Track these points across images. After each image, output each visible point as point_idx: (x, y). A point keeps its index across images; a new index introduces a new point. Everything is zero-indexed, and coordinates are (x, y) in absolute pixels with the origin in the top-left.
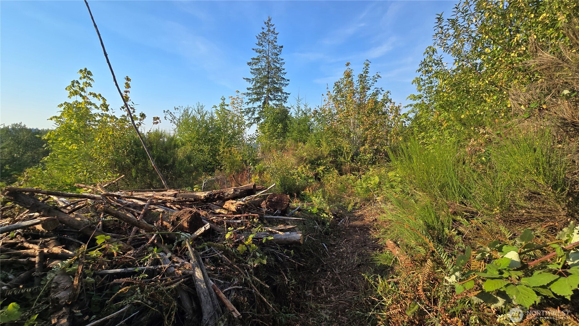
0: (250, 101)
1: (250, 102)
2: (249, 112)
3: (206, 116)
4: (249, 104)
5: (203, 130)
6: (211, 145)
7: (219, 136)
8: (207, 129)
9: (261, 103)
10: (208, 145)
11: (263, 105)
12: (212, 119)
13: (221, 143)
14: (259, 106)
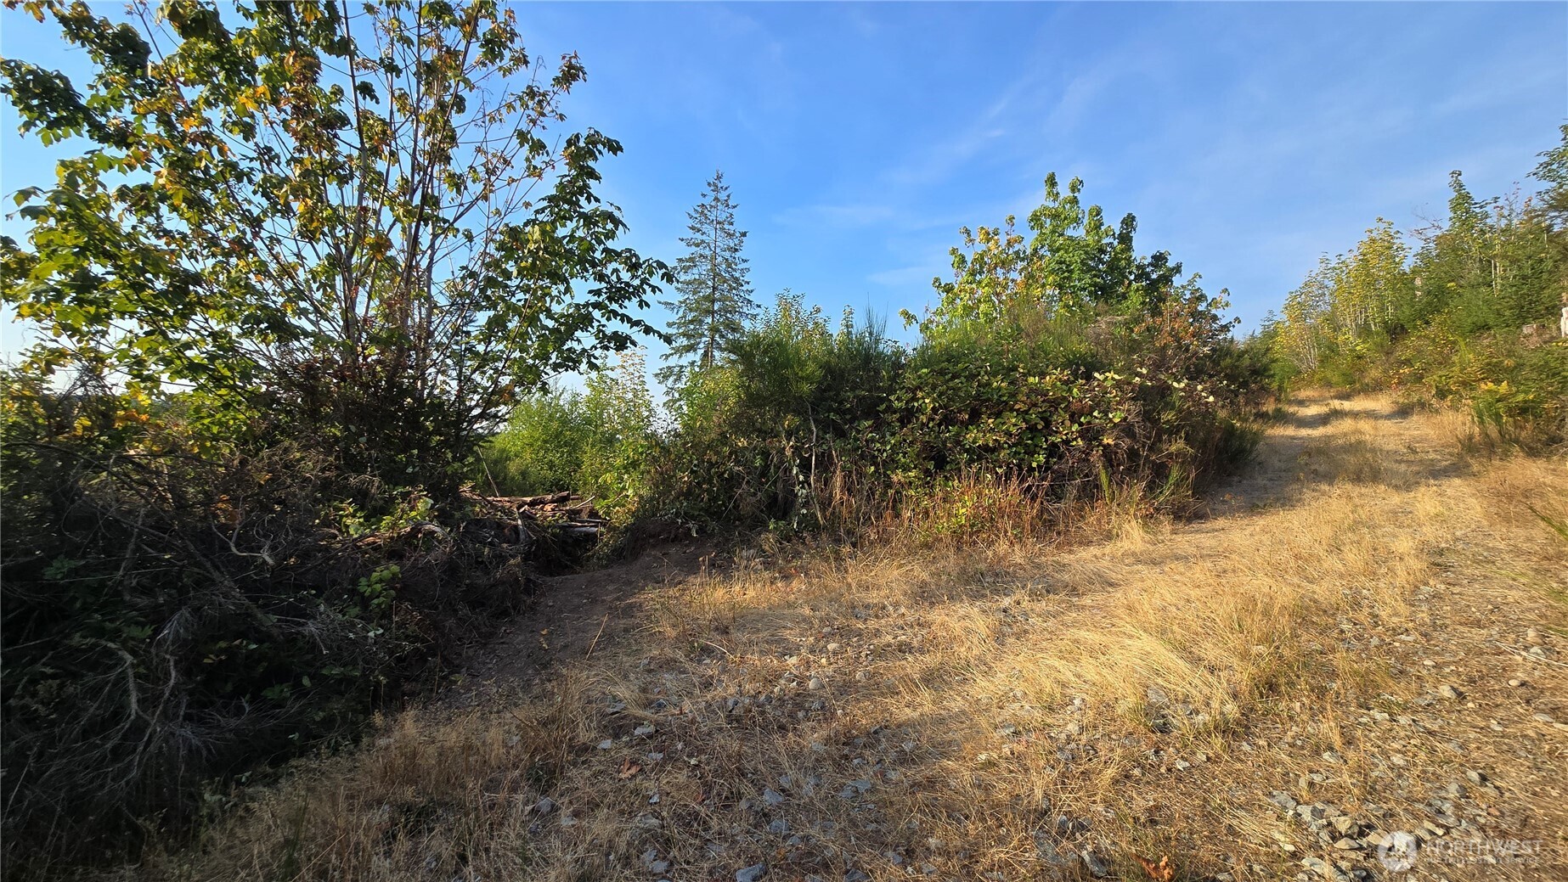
0: (673, 352)
2: (669, 376)
3: (563, 397)
4: (670, 358)
5: (555, 425)
6: (570, 454)
7: (584, 436)
8: (564, 421)
9: (696, 356)
10: (563, 453)
11: (702, 360)
12: (575, 403)
13: (587, 449)
14: (693, 363)
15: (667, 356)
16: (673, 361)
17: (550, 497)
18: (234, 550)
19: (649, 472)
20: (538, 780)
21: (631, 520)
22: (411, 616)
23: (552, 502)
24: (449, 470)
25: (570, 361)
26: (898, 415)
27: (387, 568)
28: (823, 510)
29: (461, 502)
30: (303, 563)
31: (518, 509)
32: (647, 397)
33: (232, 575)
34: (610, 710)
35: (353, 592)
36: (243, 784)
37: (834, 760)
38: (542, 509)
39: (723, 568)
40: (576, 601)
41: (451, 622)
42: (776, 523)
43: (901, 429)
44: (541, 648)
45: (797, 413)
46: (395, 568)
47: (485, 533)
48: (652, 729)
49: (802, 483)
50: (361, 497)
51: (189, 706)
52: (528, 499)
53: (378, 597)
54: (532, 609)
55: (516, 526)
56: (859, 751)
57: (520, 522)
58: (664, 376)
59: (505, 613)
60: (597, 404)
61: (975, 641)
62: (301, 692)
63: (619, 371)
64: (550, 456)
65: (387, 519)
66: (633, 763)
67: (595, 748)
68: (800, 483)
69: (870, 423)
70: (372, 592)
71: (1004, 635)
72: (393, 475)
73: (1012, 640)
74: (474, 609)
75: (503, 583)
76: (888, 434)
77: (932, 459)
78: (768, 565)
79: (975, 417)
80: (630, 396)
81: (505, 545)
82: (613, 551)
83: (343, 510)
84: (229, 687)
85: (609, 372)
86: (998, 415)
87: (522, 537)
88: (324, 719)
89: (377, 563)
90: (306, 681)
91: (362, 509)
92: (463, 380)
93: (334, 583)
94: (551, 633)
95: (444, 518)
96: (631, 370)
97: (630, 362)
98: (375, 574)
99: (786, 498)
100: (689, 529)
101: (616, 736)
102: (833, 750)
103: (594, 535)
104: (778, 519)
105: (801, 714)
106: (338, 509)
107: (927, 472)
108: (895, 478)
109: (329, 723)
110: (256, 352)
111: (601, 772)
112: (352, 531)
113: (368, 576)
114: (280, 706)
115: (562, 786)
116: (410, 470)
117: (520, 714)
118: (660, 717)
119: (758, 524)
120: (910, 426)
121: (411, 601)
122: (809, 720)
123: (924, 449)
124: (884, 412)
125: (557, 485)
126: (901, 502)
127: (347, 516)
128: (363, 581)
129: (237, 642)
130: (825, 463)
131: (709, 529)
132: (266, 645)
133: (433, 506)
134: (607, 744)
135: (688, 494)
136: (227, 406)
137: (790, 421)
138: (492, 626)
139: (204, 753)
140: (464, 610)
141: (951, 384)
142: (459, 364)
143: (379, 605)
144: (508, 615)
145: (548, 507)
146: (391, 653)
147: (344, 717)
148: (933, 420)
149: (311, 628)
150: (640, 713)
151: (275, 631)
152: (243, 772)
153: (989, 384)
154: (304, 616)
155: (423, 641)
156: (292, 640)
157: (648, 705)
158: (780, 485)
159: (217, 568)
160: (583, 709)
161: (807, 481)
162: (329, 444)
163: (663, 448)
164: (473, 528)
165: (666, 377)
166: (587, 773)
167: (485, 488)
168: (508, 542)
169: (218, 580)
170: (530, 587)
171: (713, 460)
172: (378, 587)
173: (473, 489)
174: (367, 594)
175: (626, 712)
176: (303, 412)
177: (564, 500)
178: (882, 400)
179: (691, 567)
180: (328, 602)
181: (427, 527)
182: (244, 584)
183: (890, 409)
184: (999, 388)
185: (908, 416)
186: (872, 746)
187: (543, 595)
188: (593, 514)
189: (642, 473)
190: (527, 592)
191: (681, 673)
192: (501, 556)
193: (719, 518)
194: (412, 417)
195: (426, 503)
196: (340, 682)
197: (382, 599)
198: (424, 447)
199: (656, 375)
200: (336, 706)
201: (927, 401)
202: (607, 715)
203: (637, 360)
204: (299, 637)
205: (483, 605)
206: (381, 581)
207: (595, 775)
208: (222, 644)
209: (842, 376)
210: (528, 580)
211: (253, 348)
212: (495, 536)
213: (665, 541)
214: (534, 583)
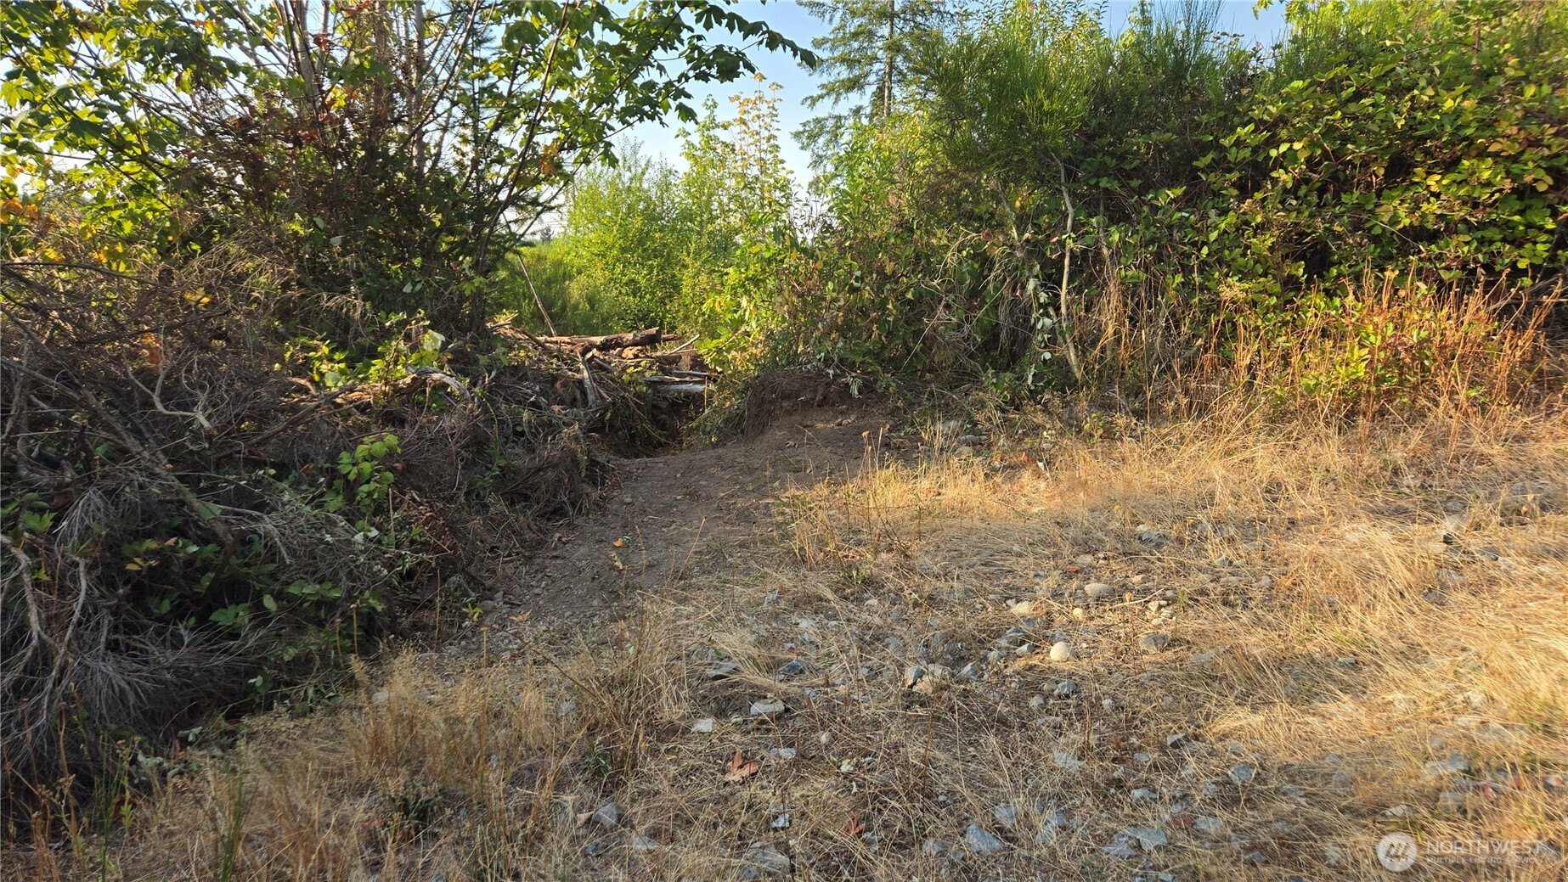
0: (824, 91)
1: (822, 97)
2: (818, 135)
3: (646, 176)
4: (818, 104)
5: (637, 222)
6: (662, 268)
7: (683, 241)
8: (651, 216)
9: (863, 99)
10: (651, 268)
11: (873, 104)
12: (665, 186)
13: (688, 261)
14: (857, 111)
15: (814, 101)
16: (824, 109)
17: (630, 336)
18: (160, 407)
19: (780, 291)
20: (598, 772)
21: (753, 371)
22: (418, 511)
23: (635, 344)
24: (468, 289)
25: (646, 105)
26: (1234, 176)
27: (381, 439)
28: (1083, 353)
29: (489, 340)
30: (260, 429)
31: (583, 354)
32: (782, 174)
33: (160, 442)
34: (711, 672)
35: (333, 474)
36: (191, 744)
37: (1095, 786)
38: (620, 355)
39: (906, 451)
40: (667, 498)
41: (477, 522)
42: (996, 375)
43: (1241, 200)
44: (613, 568)
45: (1039, 180)
46: (391, 439)
47: (526, 388)
48: (780, 707)
49: (1044, 306)
50: (340, 332)
51: (115, 629)
52: (598, 340)
53: (368, 482)
54: (600, 507)
55: (581, 382)
56: (1143, 775)
57: (586, 374)
58: (808, 135)
59: (559, 512)
60: (699, 184)
61: (1383, 593)
62: (261, 617)
63: (735, 129)
64: (631, 273)
65: (378, 364)
66: (746, 759)
67: (686, 730)
68: (1040, 306)
69: (1179, 191)
70: (359, 474)
71: (1443, 586)
72: (384, 298)
73: (1462, 596)
74: (512, 503)
75: (555, 466)
76: (1212, 213)
77: (1302, 257)
78: (981, 445)
79: (1399, 170)
80: (754, 171)
81: (556, 408)
82: (726, 421)
83: (315, 349)
84: (166, 606)
85: (719, 133)
86: (1451, 165)
87: (591, 397)
88: (296, 660)
89: (365, 430)
90: (269, 603)
91: (341, 347)
92: (483, 142)
93: (306, 458)
94: (626, 545)
95: (461, 364)
96: (754, 126)
97: (754, 113)
98: (361, 448)
99: (1013, 333)
100: (847, 385)
101: (720, 714)
102: (1095, 768)
103: (700, 395)
104: (999, 369)
105: (1035, 702)
106: (306, 348)
107: (1291, 283)
108: (1226, 294)
109: (302, 665)
110: (177, 106)
111: (695, 769)
112: (329, 383)
113: (352, 450)
114: (235, 636)
115: (632, 786)
116: (408, 289)
117: (573, 667)
118: (793, 687)
119: (963, 377)
120: (1258, 196)
121: (419, 489)
122: (1049, 712)
123: (1285, 240)
124: (1210, 168)
125: (644, 318)
126: (1235, 337)
127: (320, 359)
128: (345, 457)
129: (171, 541)
130: (1087, 267)
131: (880, 387)
132: (211, 547)
133: (445, 345)
134: (705, 725)
135: (844, 330)
136: (138, 190)
137: (1024, 197)
138: (540, 530)
139: (132, 699)
140: (498, 506)
141: (1352, 108)
142: (473, 112)
143: (369, 494)
144: (565, 515)
145: (629, 353)
146: (390, 566)
147: (324, 655)
148: (1307, 181)
149: (268, 525)
150: (761, 680)
151: (220, 528)
152: (190, 726)
153: (1433, 106)
154: (261, 507)
155: (437, 549)
156: (244, 541)
157: (772, 667)
158: (1003, 311)
159: (137, 432)
160: (669, 668)
161: (1054, 302)
162: (287, 248)
163: (804, 251)
164: (507, 380)
165: (813, 137)
166: (673, 770)
167: (532, 322)
168: (561, 403)
169: (134, 450)
170: (596, 473)
171: (888, 270)
172: (367, 467)
173: (516, 322)
174: (352, 477)
175: (736, 678)
176: (246, 197)
177: (652, 341)
178: (1204, 148)
179: (848, 448)
180: (295, 485)
181: (436, 376)
182: (175, 457)
183: (1221, 165)
184: (1458, 113)
185: (1255, 175)
186: (1171, 769)
187: (616, 486)
188: (697, 362)
189: (771, 294)
190: (592, 480)
191: (828, 618)
192: (550, 424)
193: (897, 368)
194: (408, 206)
195: (435, 340)
196: (319, 604)
197: (373, 485)
198: (429, 253)
199: (797, 135)
200: (313, 640)
201: (1297, 146)
202: (708, 678)
203: (764, 109)
204: (256, 537)
205: (527, 498)
206: (371, 457)
207: (687, 773)
208: (151, 544)
209: (1127, 106)
210: (593, 463)
211: (168, 99)
212: (542, 393)
213: (807, 405)
214: (603, 467)
